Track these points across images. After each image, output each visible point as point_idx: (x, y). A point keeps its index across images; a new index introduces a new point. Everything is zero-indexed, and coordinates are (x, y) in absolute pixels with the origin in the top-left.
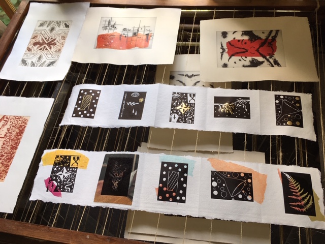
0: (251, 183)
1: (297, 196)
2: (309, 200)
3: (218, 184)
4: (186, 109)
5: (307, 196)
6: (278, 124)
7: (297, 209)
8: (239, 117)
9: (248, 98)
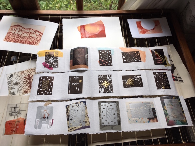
0: (139, 55)
1: (158, 58)
2: (163, 59)
3: (125, 57)
4: (107, 84)
5: (162, 58)
6: (158, 89)
7: (159, 62)
8: (137, 86)
9: (140, 75)
